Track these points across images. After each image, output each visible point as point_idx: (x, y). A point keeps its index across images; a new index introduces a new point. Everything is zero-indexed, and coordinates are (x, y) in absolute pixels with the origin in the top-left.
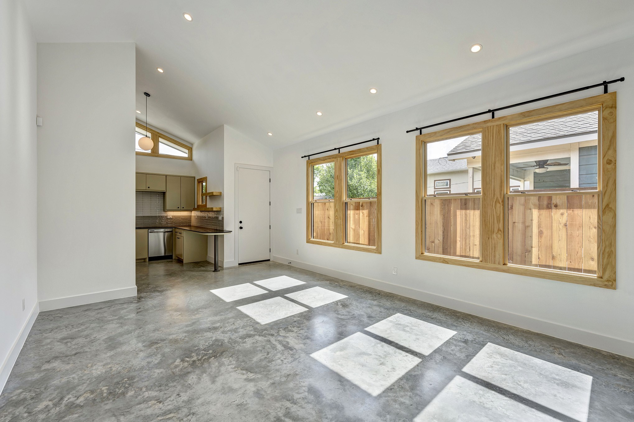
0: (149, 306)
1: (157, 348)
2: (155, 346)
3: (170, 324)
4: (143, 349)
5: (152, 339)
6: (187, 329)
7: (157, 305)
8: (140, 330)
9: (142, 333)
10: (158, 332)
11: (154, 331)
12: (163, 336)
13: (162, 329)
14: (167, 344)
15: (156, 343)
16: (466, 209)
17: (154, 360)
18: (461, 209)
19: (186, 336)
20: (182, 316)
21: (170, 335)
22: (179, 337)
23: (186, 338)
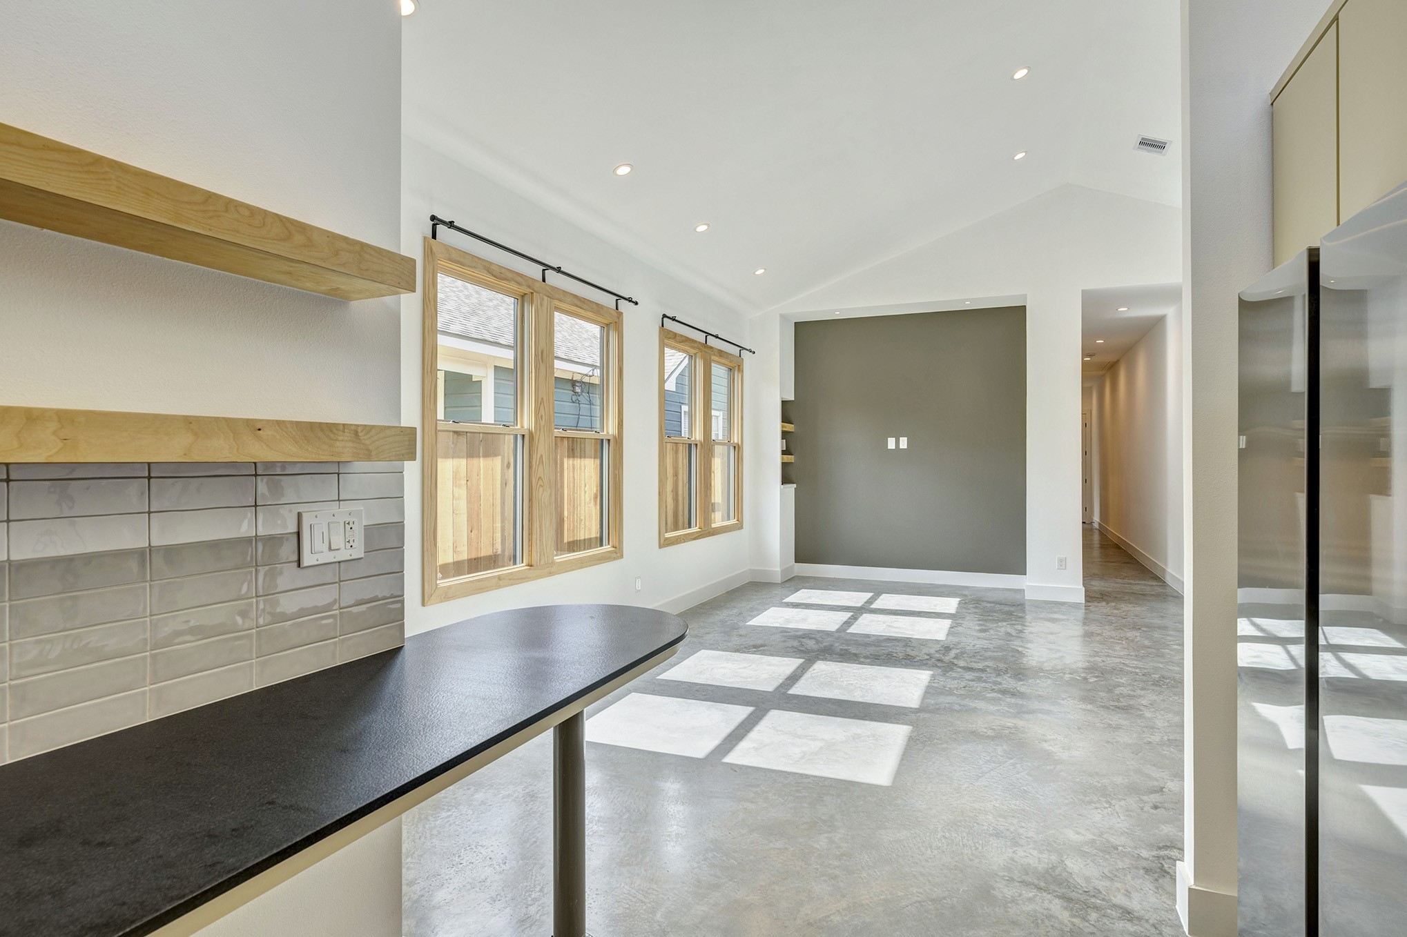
0: (1123, 803)
1: (1118, 700)
2: (1121, 704)
3: (1079, 728)
4: (1142, 708)
5: (1125, 716)
6: (1052, 708)
7: (1095, 799)
8: (1149, 740)
9: (1144, 732)
10: (1111, 722)
11: (1118, 727)
12: (1102, 712)
13: (1102, 725)
14: (1100, 700)
15: (1119, 708)
16: (574, 457)
17: (1126, 690)
18: (568, 457)
19: (1063, 699)
20: (1044, 735)
21: (1089, 710)
22: (1076, 702)
23: (1064, 697)
